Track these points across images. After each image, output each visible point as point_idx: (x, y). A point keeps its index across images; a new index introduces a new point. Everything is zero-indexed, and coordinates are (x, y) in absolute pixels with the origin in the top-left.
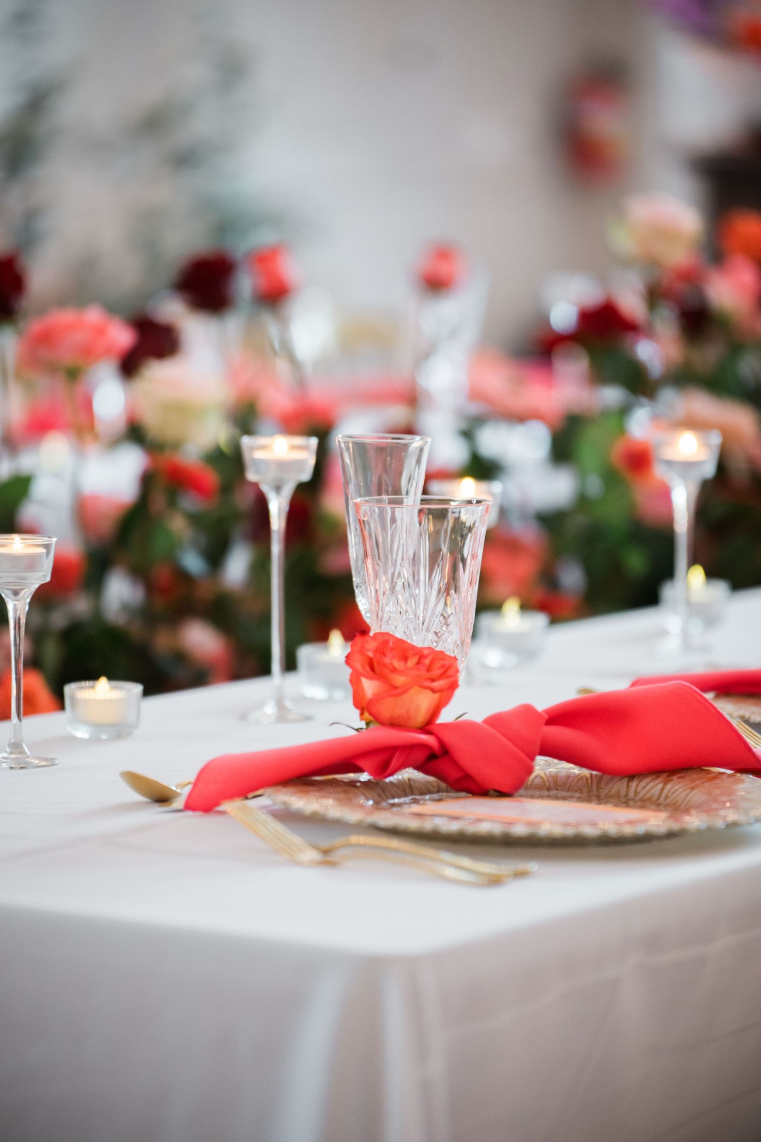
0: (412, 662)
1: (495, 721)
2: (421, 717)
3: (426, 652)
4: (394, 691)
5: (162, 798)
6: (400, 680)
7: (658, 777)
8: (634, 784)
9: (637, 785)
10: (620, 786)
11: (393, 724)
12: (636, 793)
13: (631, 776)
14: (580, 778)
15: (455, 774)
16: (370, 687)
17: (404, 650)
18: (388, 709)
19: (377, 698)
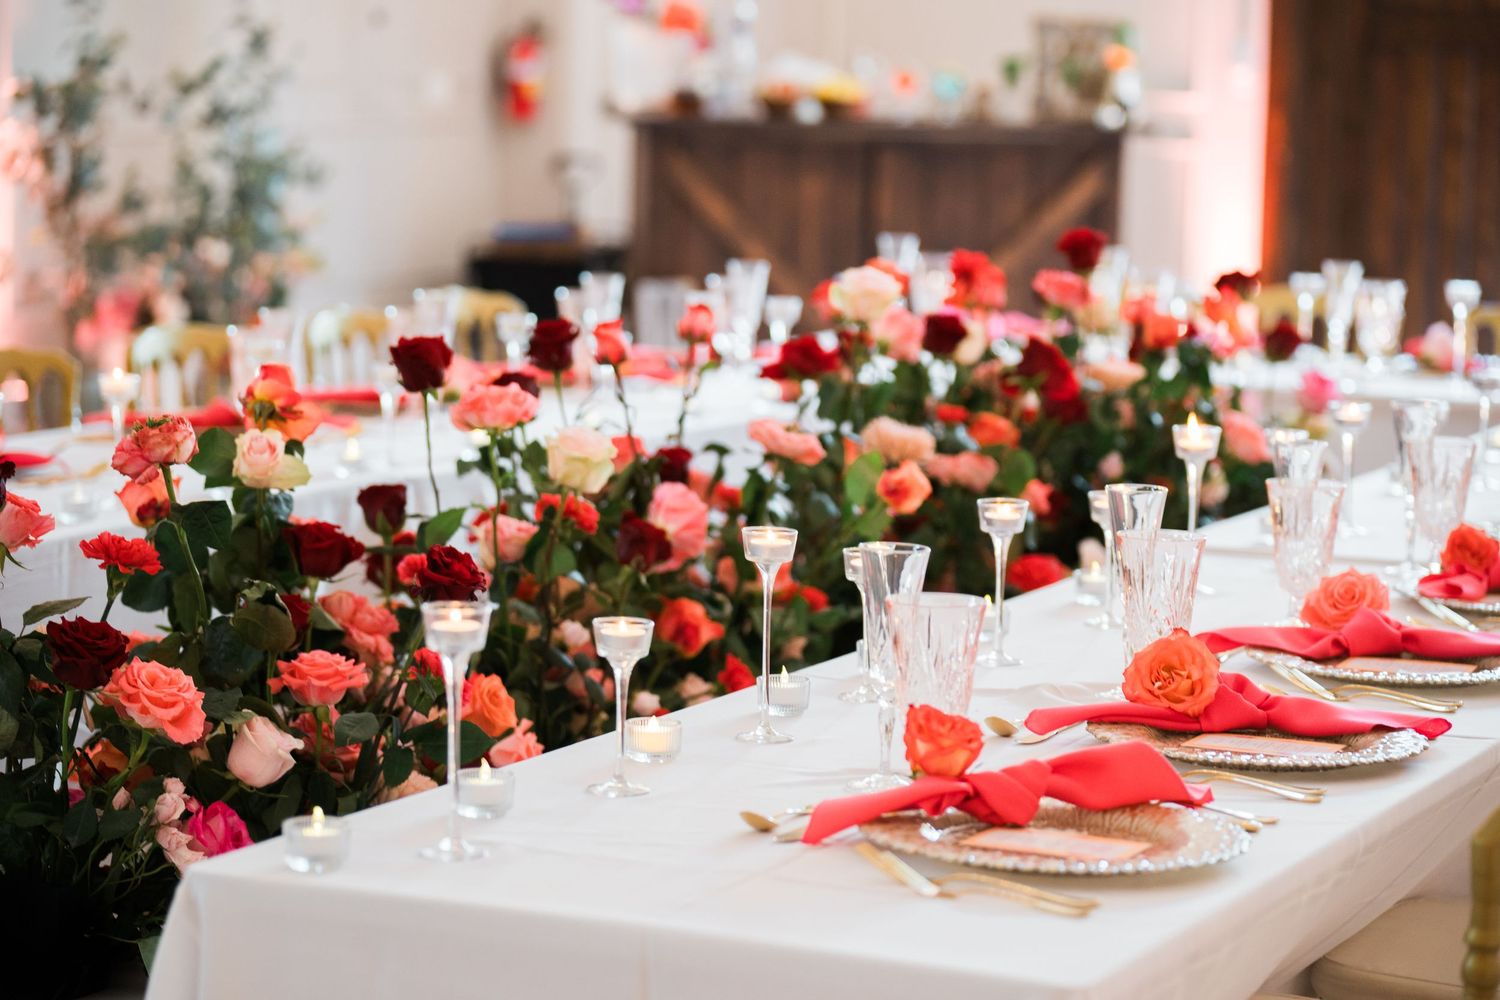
0: (949, 725)
1: (1011, 772)
2: (957, 770)
3: (957, 719)
4: (942, 750)
5: (765, 828)
6: (946, 742)
7: (1124, 812)
8: (1108, 817)
9: (1111, 819)
10: (1097, 818)
11: (939, 774)
12: (1111, 824)
13: (1105, 811)
14: (1064, 810)
15: (984, 811)
16: (922, 747)
17: (942, 718)
18: (937, 764)
19: (929, 755)
